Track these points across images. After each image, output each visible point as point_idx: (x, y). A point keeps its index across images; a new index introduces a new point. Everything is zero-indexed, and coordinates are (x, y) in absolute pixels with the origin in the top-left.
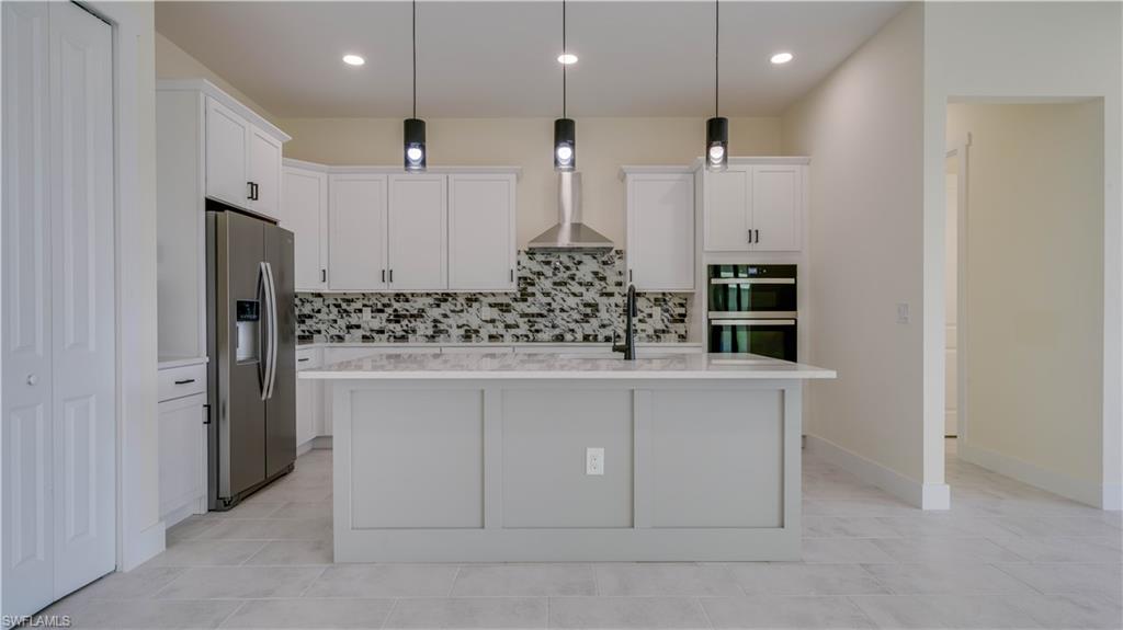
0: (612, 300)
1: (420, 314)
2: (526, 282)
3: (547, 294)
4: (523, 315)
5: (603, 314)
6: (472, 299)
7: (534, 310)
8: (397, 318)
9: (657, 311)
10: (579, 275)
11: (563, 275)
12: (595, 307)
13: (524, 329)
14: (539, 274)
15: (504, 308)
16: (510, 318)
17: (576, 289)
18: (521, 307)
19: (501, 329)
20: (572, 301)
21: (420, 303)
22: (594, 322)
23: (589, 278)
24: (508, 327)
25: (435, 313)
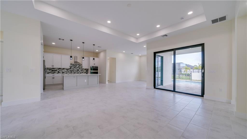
0: (80, 69)
1: (56, 70)
2: (71, 67)
3: (73, 68)
4: (70, 71)
5: (79, 71)
6: (63, 69)
7: (71, 70)
8: (53, 71)
9: (85, 70)
10: (77, 67)
11: (75, 67)
12: (78, 70)
13: (70, 72)
14: (72, 66)
15: (68, 70)
16: (68, 71)
17: (76, 68)
18: (70, 70)
19: (67, 72)
20: (76, 69)
21: (56, 69)
22: (78, 71)
23: (78, 67)
24: (68, 72)
25: (58, 70)
